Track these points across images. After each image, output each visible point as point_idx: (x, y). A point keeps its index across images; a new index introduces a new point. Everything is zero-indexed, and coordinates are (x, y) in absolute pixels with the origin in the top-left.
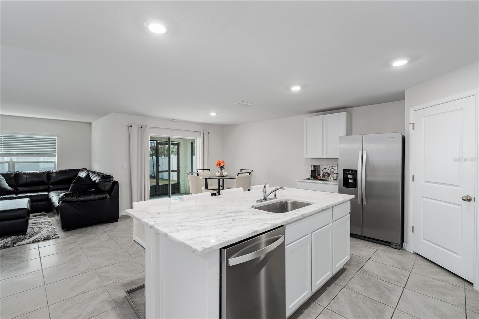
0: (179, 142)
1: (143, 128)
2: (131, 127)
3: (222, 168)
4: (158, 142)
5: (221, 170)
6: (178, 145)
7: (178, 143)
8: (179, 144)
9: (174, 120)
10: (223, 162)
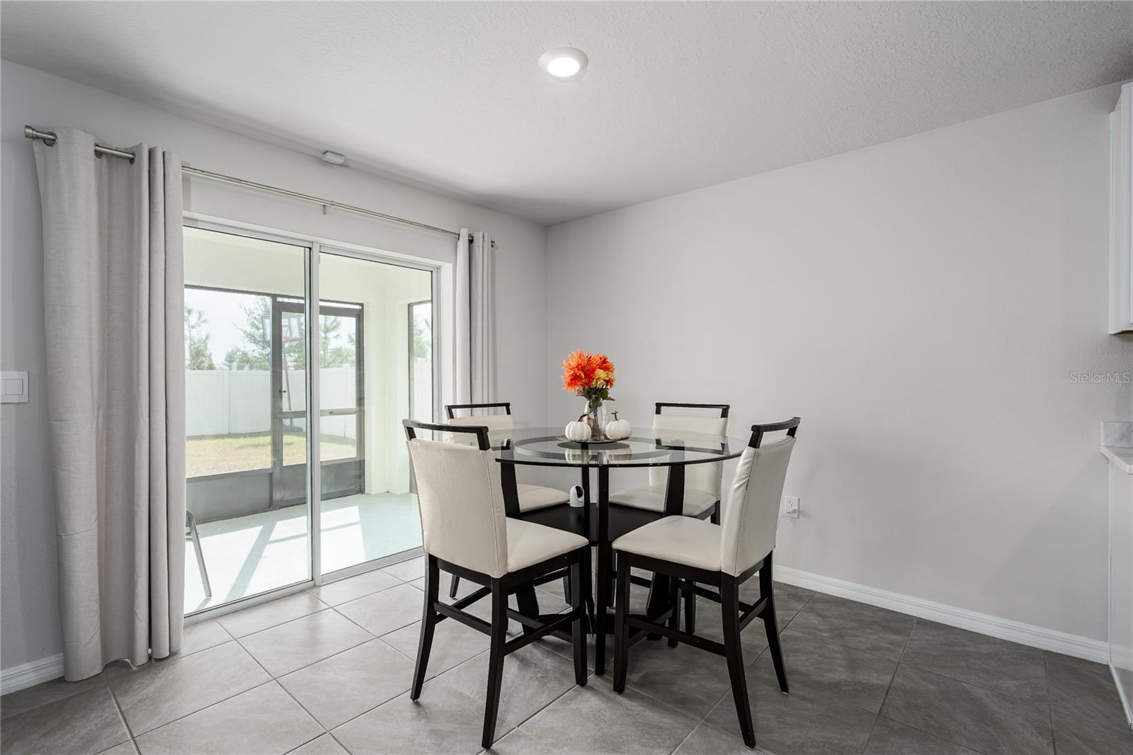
0: (362, 305)
1: (140, 167)
2: (50, 142)
3: (596, 395)
4: (279, 299)
5: (594, 407)
6: (359, 315)
7: (358, 307)
8: (362, 310)
9: (329, 157)
10: (604, 365)
